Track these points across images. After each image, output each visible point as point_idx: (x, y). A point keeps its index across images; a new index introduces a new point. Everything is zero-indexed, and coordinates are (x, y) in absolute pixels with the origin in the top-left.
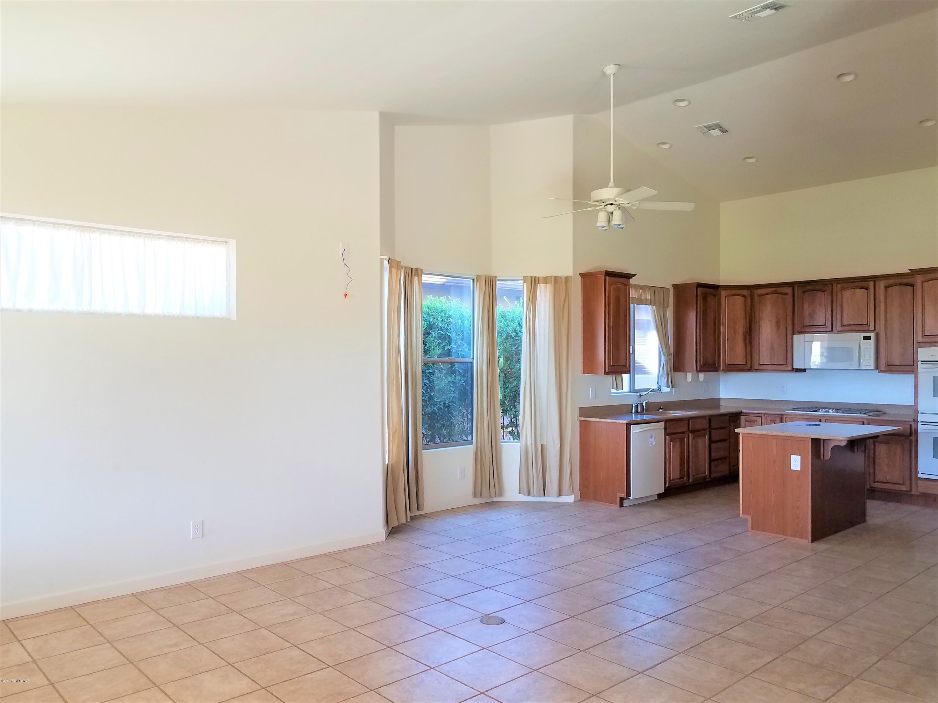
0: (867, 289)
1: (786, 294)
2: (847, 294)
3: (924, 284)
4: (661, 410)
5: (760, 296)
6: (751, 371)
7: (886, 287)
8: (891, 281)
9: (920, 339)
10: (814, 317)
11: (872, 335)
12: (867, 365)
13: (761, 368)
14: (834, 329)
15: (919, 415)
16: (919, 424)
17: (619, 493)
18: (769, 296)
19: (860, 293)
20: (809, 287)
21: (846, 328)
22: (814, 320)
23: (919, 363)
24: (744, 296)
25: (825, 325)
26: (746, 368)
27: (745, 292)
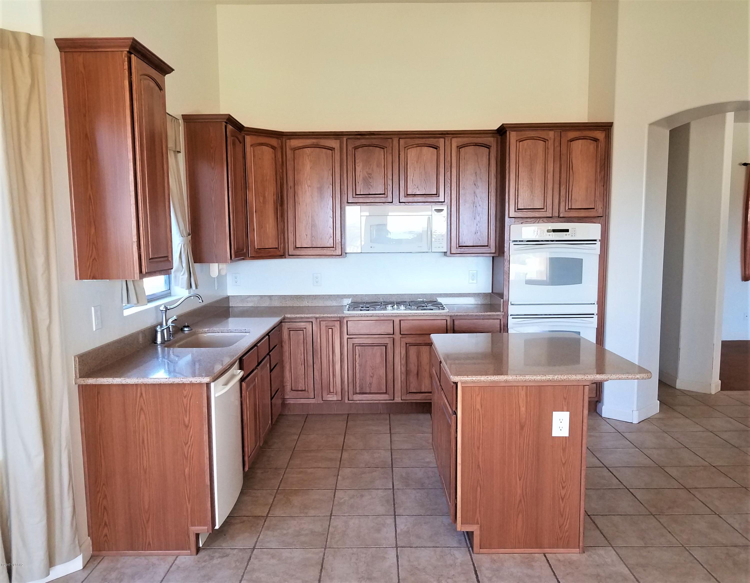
0: (436, 149)
1: (332, 149)
2: (412, 153)
3: (518, 143)
4: (186, 329)
5: (295, 149)
6: (283, 257)
7: (459, 147)
8: (465, 140)
9: (512, 214)
10: (371, 183)
11: (445, 208)
12: (439, 247)
13: (298, 252)
14: (396, 200)
15: (510, 307)
16: (510, 318)
17: (192, 526)
18: (308, 150)
19: (428, 152)
20: (363, 142)
21: (410, 199)
22: (370, 187)
23: (512, 244)
24: (273, 147)
25: (384, 194)
26: (279, 253)
27: (274, 142)
